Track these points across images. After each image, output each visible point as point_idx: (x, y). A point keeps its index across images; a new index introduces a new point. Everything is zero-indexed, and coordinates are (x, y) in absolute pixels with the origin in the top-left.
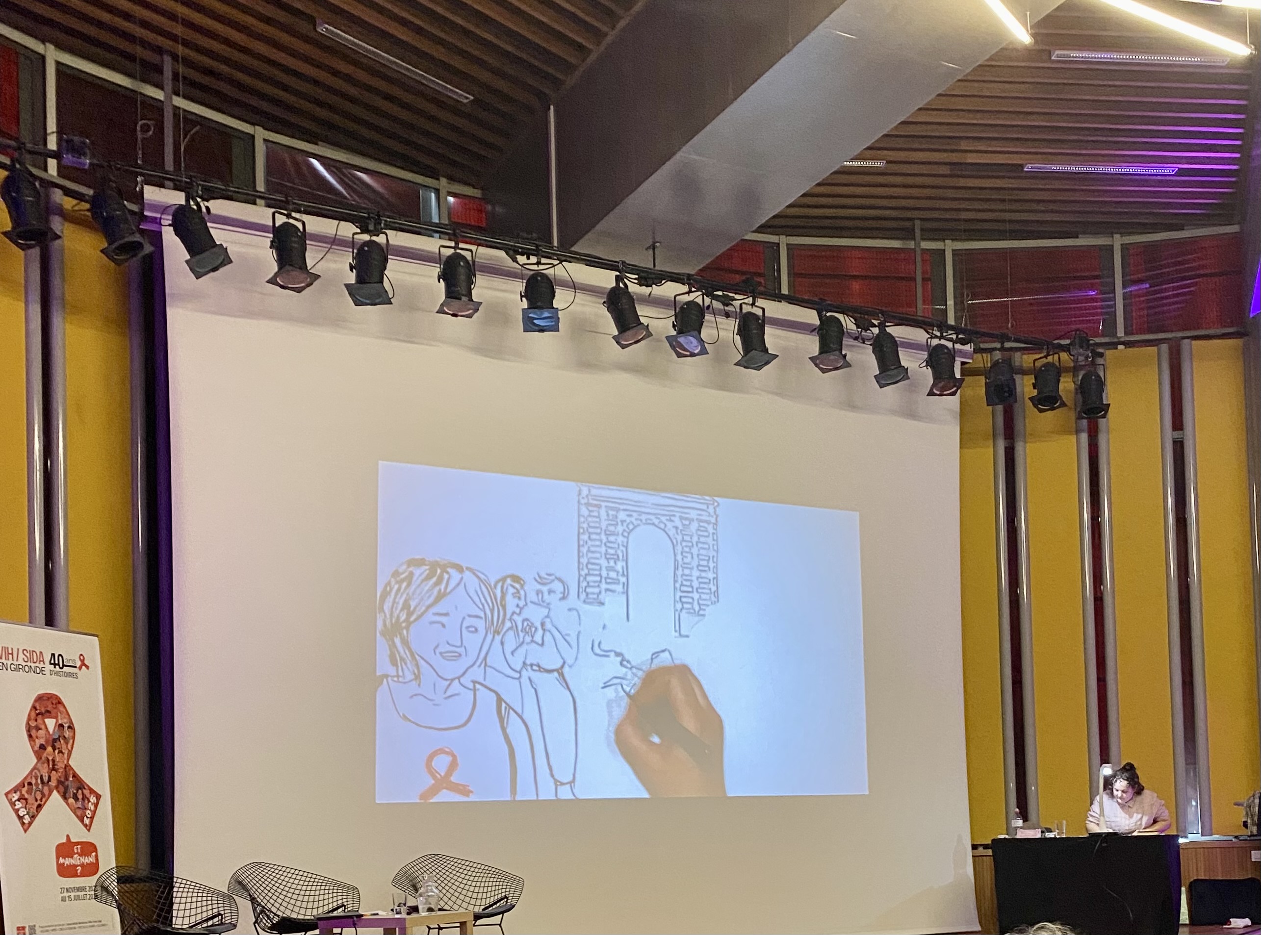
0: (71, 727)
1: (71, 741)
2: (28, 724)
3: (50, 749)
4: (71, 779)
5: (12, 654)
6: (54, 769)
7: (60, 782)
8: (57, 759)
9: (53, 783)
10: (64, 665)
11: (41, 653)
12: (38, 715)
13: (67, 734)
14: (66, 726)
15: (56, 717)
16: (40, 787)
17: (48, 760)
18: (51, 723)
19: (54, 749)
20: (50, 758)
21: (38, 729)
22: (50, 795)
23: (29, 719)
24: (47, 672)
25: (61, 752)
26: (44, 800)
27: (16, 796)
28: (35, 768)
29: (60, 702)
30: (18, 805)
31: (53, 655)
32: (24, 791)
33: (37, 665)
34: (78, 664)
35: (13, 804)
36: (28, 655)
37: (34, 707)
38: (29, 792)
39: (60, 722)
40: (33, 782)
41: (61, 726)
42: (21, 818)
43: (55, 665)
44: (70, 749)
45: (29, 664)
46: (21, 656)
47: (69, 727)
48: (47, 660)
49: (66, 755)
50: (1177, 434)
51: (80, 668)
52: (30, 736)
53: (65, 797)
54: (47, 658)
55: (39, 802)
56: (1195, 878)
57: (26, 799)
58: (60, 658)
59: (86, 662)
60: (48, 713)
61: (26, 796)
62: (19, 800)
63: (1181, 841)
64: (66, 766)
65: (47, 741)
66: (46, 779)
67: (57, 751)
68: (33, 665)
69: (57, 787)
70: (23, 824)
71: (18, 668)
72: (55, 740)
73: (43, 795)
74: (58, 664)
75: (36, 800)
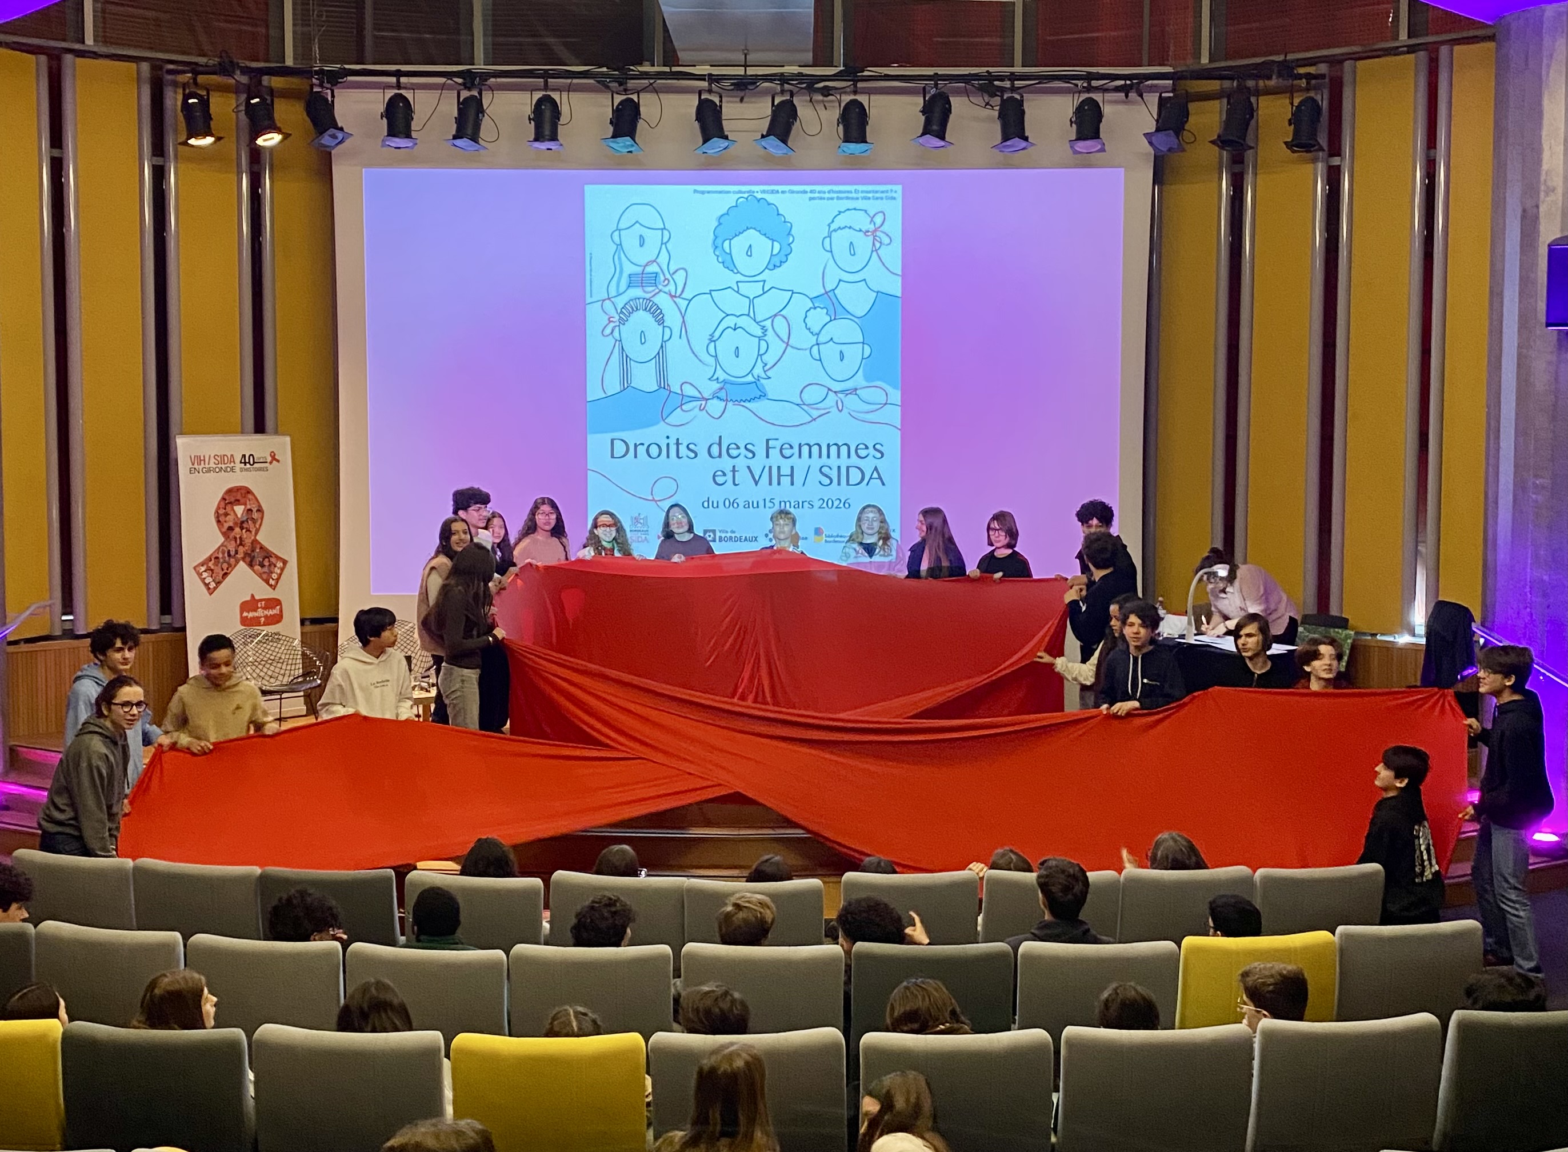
0: (260, 510)
1: (259, 521)
2: (217, 512)
3: (237, 530)
4: (258, 550)
5: (204, 460)
6: (241, 544)
7: (246, 554)
8: (245, 536)
9: (240, 555)
10: (254, 463)
11: (232, 456)
12: (226, 504)
13: (255, 515)
14: (255, 510)
15: (245, 504)
16: (227, 558)
17: (235, 538)
18: (239, 510)
19: (242, 528)
20: (238, 536)
21: (226, 514)
22: (235, 566)
23: (218, 508)
24: (237, 469)
25: (248, 530)
26: (230, 569)
27: (203, 569)
28: (222, 545)
29: (249, 491)
30: (205, 575)
31: (244, 456)
32: (211, 564)
33: (228, 465)
34: (269, 459)
35: (200, 574)
36: (219, 459)
37: (224, 499)
38: (216, 564)
39: (249, 507)
40: (220, 556)
41: (250, 510)
42: (207, 585)
43: (245, 463)
44: (258, 526)
45: (220, 466)
46: (212, 460)
47: (258, 511)
48: (238, 460)
51: (271, 463)
52: (218, 522)
53: (251, 565)
55: (225, 571)
57: (212, 570)
58: (251, 457)
59: (276, 457)
60: (238, 502)
61: (212, 567)
62: (205, 571)
64: (253, 541)
65: (236, 524)
66: (232, 553)
67: (244, 531)
68: (223, 466)
69: (243, 559)
70: (209, 589)
71: (209, 471)
72: (243, 522)
73: (230, 565)
74: (249, 463)
75: (223, 570)
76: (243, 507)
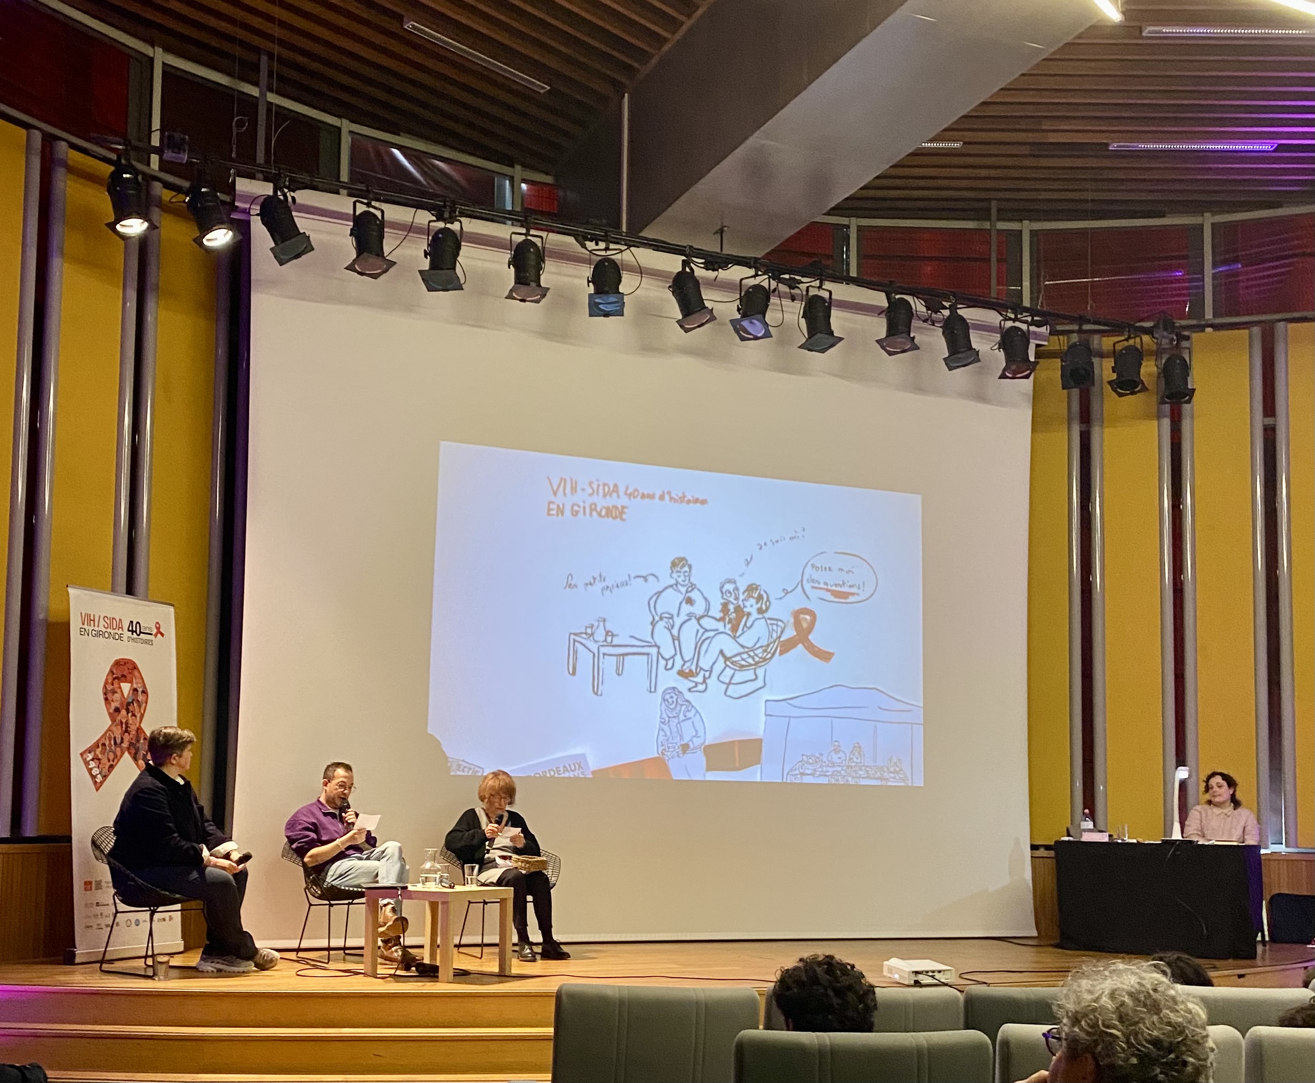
0: (145, 692)
1: (144, 705)
2: (105, 687)
3: (124, 712)
4: (142, 741)
5: (94, 620)
6: (126, 731)
7: (131, 744)
8: (131, 722)
9: (125, 745)
10: (141, 632)
11: (120, 620)
12: (114, 679)
13: (141, 697)
14: (140, 690)
15: (131, 682)
16: (113, 748)
17: (122, 723)
18: (126, 687)
19: (128, 711)
20: (124, 721)
21: (114, 692)
22: (121, 757)
23: (106, 683)
24: (125, 638)
25: (134, 715)
26: (116, 761)
27: (90, 756)
28: (109, 730)
29: (135, 667)
30: (92, 764)
31: (132, 622)
32: (98, 751)
33: (116, 631)
34: (154, 631)
35: (87, 763)
36: (108, 622)
37: (111, 672)
38: (103, 753)
39: (135, 686)
40: (107, 743)
41: (136, 690)
42: (93, 777)
43: (132, 631)
44: (142, 712)
45: (109, 630)
46: (102, 622)
47: (143, 692)
48: (126, 628)
49: (138, 718)
50: (1269, 421)
51: (156, 635)
52: (106, 699)
53: (135, 759)
54: (126, 625)
55: (112, 763)
56: (1277, 892)
57: (99, 759)
58: (138, 625)
59: (161, 630)
60: (123, 678)
61: (100, 756)
62: (93, 760)
63: (1263, 851)
64: (138, 729)
65: (122, 704)
66: (118, 741)
67: (130, 715)
68: (112, 631)
69: (128, 749)
70: (95, 782)
71: (99, 634)
72: (129, 704)
73: (116, 756)
74: (136, 632)
75: (109, 761)
76: (130, 684)
